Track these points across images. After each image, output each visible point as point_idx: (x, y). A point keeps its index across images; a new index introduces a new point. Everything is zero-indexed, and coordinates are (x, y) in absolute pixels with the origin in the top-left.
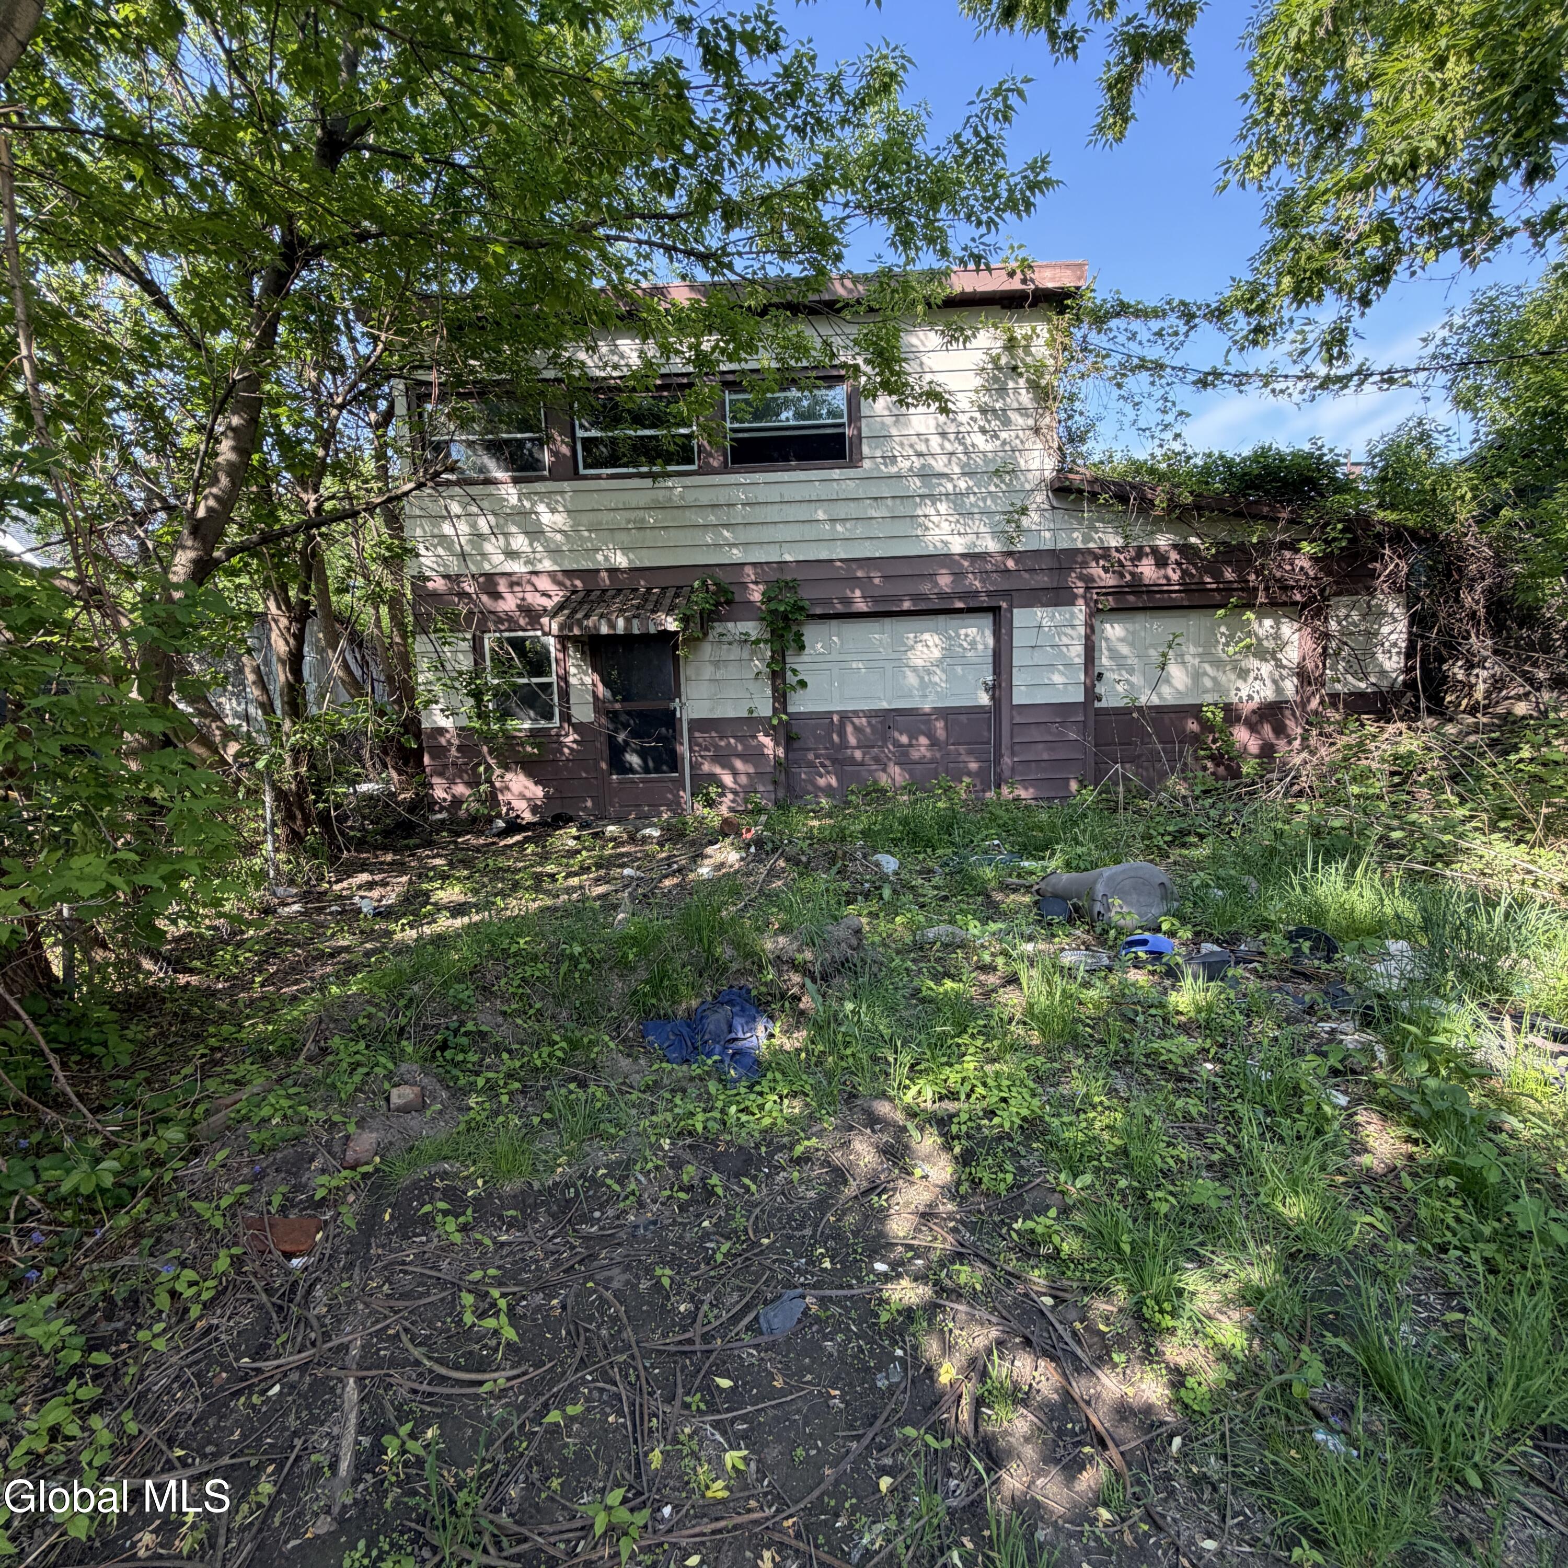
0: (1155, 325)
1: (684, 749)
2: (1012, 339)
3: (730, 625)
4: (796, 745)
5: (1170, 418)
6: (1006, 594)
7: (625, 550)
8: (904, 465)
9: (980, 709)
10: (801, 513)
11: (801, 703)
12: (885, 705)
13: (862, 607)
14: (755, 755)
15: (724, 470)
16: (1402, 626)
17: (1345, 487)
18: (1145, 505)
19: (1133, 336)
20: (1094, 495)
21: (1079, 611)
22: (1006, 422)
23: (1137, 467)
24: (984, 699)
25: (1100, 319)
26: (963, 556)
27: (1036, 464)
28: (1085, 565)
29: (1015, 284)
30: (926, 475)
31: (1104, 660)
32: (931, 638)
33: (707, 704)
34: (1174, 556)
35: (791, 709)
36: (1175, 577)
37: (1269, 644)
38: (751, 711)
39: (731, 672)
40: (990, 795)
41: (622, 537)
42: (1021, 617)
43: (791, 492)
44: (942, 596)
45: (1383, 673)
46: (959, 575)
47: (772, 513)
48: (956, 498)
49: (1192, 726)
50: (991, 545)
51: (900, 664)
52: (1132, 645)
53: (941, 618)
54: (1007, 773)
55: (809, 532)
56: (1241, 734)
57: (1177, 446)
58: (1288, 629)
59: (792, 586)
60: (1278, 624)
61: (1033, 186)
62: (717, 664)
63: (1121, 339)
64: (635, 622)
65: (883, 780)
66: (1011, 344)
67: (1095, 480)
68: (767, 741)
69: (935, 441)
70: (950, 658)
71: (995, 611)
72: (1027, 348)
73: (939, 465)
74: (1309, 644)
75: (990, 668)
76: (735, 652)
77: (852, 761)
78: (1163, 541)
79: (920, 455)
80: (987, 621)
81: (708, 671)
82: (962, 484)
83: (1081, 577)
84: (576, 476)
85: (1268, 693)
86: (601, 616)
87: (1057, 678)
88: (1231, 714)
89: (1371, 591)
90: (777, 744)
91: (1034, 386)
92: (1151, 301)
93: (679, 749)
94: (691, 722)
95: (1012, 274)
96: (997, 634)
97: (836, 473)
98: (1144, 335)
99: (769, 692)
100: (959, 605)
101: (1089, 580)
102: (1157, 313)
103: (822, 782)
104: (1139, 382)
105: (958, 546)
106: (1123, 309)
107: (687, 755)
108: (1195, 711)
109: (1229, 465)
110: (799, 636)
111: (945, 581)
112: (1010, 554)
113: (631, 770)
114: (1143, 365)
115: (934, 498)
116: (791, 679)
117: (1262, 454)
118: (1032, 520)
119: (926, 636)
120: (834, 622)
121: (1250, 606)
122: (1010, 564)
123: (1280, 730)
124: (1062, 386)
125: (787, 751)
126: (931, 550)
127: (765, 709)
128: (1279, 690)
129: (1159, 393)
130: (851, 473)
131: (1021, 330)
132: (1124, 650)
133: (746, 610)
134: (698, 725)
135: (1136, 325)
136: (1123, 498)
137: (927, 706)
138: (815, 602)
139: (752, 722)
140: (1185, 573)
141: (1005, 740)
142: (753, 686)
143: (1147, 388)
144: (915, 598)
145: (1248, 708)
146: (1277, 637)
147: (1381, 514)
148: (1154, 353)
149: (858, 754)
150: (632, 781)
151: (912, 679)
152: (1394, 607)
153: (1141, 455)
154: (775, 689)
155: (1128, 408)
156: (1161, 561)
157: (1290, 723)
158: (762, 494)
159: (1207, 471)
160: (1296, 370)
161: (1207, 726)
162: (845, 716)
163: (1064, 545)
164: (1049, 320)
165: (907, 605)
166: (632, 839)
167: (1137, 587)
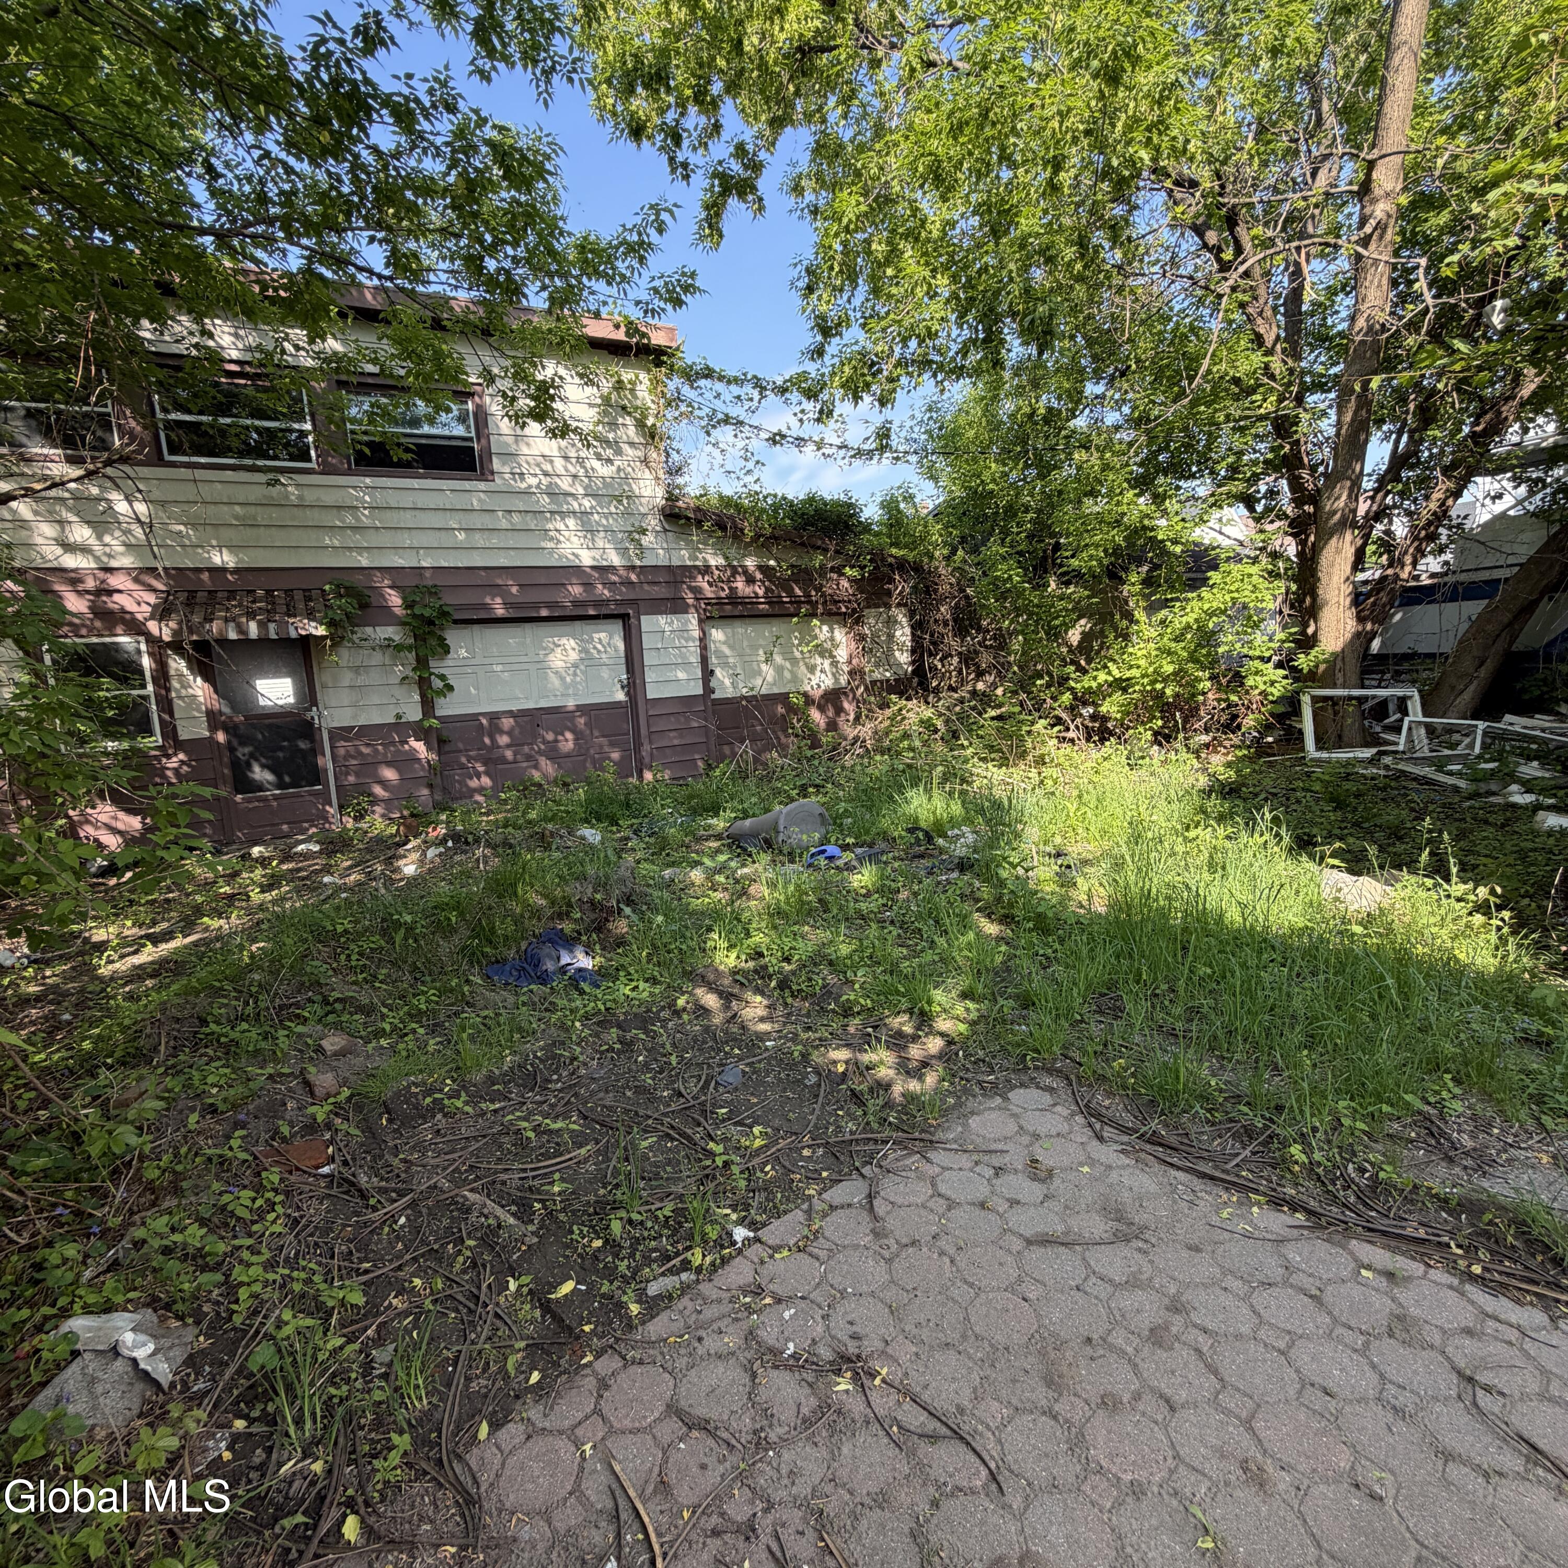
0: (735, 390)
1: (326, 762)
2: (620, 382)
3: (369, 630)
4: (447, 748)
5: (750, 465)
6: (633, 602)
7: (231, 548)
8: (533, 481)
9: (616, 705)
10: (436, 520)
11: (447, 707)
12: (531, 705)
13: (500, 612)
14: (405, 762)
15: (349, 473)
16: (908, 630)
17: (866, 528)
18: (737, 535)
19: (718, 396)
20: (699, 524)
21: (692, 620)
22: (619, 452)
23: (726, 501)
24: (621, 696)
25: (691, 375)
26: (593, 568)
27: (647, 492)
28: (693, 578)
29: (620, 335)
30: (553, 493)
31: (713, 660)
32: (570, 643)
33: (349, 712)
34: (759, 576)
35: (439, 713)
36: (761, 592)
37: (828, 645)
38: (398, 716)
39: (374, 677)
40: (634, 780)
41: (227, 533)
42: (647, 623)
43: (423, 500)
44: (576, 603)
45: (899, 665)
46: (588, 585)
47: (408, 519)
48: (584, 515)
49: (780, 710)
50: (615, 560)
51: (542, 667)
52: (731, 647)
53: (578, 624)
54: (647, 760)
55: (445, 540)
56: (815, 715)
57: (757, 488)
58: (840, 634)
59: (433, 591)
60: (832, 630)
61: (687, 289)
62: (357, 670)
63: (709, 395)
64: (272, 627)
65: (537, 776)
66: (619, 386)
67: (698, 509)
68: (420, 747)
69: (559, 463)
70: (587, 660)
71: (624, 617)
72: (632, 391)
73: (565, 484)
74: (853, 645)
75: (623, 668)
76: (378, 658)
77: (504, 761)
78: (750, 563)
79: (546, 474)
80: (617, 628)
81: (347, 678)
82: (587, 503)
83: (692, 589)
84: (160, 461)
85: (828, 682)
86: (226, 620)
87: (681, 675)
88: (808, 700)
89: (888, 606)
90: (429, 749)
91: (640, 424)
92: (731, 372)
93: (320, 761)
94: (330, 731)
95: (617, 327)
96: (627, 639)
97: (467, 485)
98: (727, 397)
99: (417, 697)
100: (592, 612)
101: (696, 591)
102: (735, 381)
103: (474, 783)
104: (724, 434)
105: (587, 559)
106: (708, 373)
107: (330, 766)
108: (783, 698)
109: (791, 504)
110: (442, 640)
111: (576, 590)
112: (633, 568)
113: (261, 788)
114: (727, 420)
115: (563, 515)
116: (437, 684)
117: (811, 500)
118: (648, 540)
119: (564, 641)
120: (476, 627)
121: (814, 615)
122: (633, 577)
123: (839, 710)
124: (663, 427)
125: (439, 754)
126: (564, 563)
127: (414, 713)
128: (837, 680)
129: (741, 444)
130: (482, 486)
131: (627, 375)
132: (727, 651)
133: (385, 615)
134: (338, 734)
135: (719, 386)
136: (723, 528)
137: (571, 703)
138: (460, 608)
139: (400, 727)
140: (767, 590)
141: (644, 731)
142: (399, 692)
143: (731, 439)
144: (550, 605)
145: (817, 694)
146: (832, 639)
147: (894, 551)
148: (736, 411)
149: (509, 754)
150: (265, 799)
151: (555, 682)
152: (901, 617)
153: (728, 491)
154: (423, 695)
155: (716, 453)
156: (750, 580)
157: (846, 705)
158: (393, 499)
159: (776, 507)
160: (838, 442)
161: (792, 709)
162: (494, 717)
163: (676, 562)
164: (649, 371)
165: (544, 613)
166: (287, 857)
167: (734, 599)
